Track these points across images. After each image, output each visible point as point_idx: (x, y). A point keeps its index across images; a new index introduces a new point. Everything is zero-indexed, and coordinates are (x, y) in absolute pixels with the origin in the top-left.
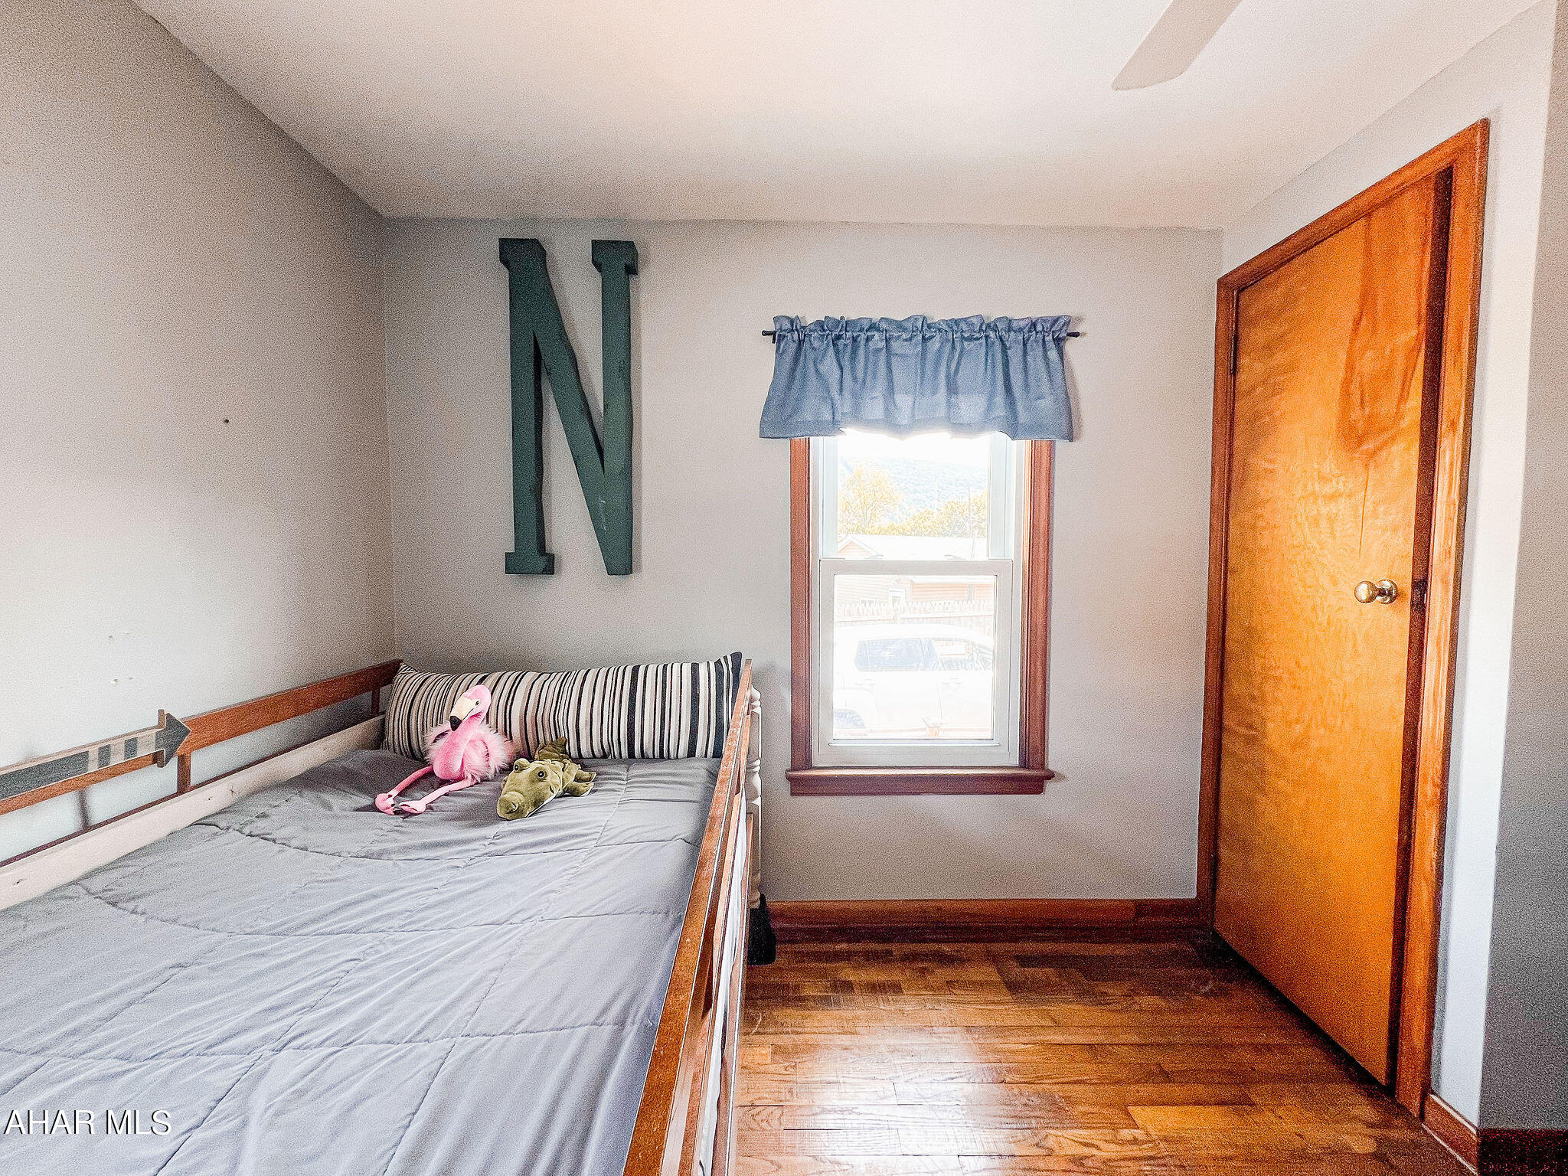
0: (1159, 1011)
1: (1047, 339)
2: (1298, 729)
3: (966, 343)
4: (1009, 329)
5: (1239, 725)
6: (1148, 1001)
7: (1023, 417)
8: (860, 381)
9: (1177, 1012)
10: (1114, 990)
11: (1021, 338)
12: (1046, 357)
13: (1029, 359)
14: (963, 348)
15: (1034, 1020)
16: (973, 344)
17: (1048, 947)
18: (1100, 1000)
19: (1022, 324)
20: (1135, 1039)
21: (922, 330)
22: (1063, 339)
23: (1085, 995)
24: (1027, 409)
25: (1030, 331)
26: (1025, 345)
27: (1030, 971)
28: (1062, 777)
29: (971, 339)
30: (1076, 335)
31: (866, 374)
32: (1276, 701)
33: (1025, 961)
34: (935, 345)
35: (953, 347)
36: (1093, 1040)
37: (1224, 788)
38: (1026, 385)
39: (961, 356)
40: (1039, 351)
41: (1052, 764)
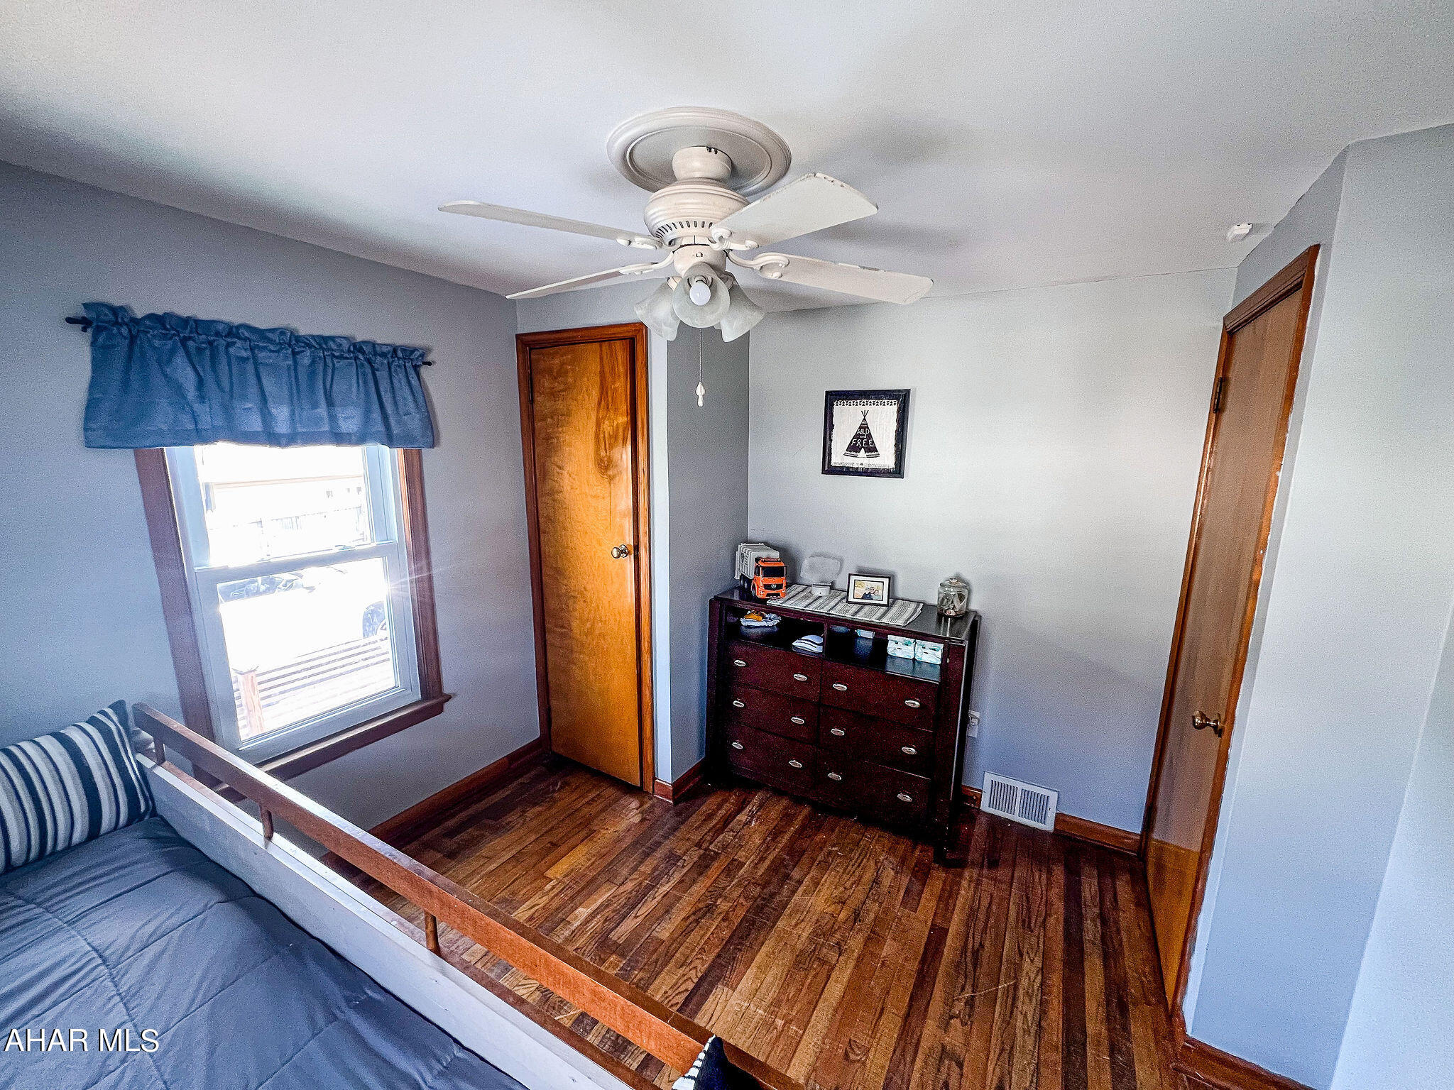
0: (540, 814)
1: (407, 364)
2: (588, 625)
3: (335, 361)
4: (375, 354)
5: (556, 626)
6: (531, 812)
7: (396, 430)
8: (227, 389)
9: (549, 808)
10: (512, 817)
11: (386, 362)
12: (409, 382)
13: (395, 381)
14: (334, 364)
15: (475, 865)
16: (342, 362)
17: (463, 815)
18: (508, 828)
19: (385, 349)
20: (533, 837)
21: (290, 342)
22: (419, 366)
23: (496, 830)
24: (399, 422)
25: (392, 357)
26: (390, 368)
27: (458, 838)
28: (455, 695)
29: (341, 357)
30: (429, 364)
31: (232, 384)
32: (575, 610)
33: (451, 833)
34: (305, 360)
35: (325, 364)
36: (514, 852)
37: (550, 665)
38: (395, 403)
39: (333, 373)
40: (402, 376)
41: (446, 691)
